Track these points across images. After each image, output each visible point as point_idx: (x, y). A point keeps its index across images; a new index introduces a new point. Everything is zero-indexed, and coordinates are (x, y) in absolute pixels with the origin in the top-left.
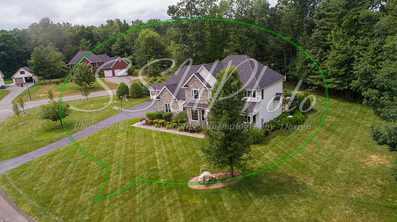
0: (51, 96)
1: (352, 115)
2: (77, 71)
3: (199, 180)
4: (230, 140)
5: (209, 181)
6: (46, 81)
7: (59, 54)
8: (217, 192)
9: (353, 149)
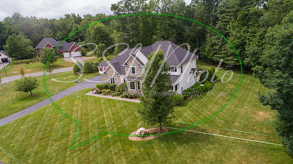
0: (23, 73)
1: (245, 83)
2: (42, 53)
3: (137, 134)
4: (159, 104)
5: (144, 134)
6: (18, 61)
7: (28, 41)
8: (150, 142)
9: (246, 107)
